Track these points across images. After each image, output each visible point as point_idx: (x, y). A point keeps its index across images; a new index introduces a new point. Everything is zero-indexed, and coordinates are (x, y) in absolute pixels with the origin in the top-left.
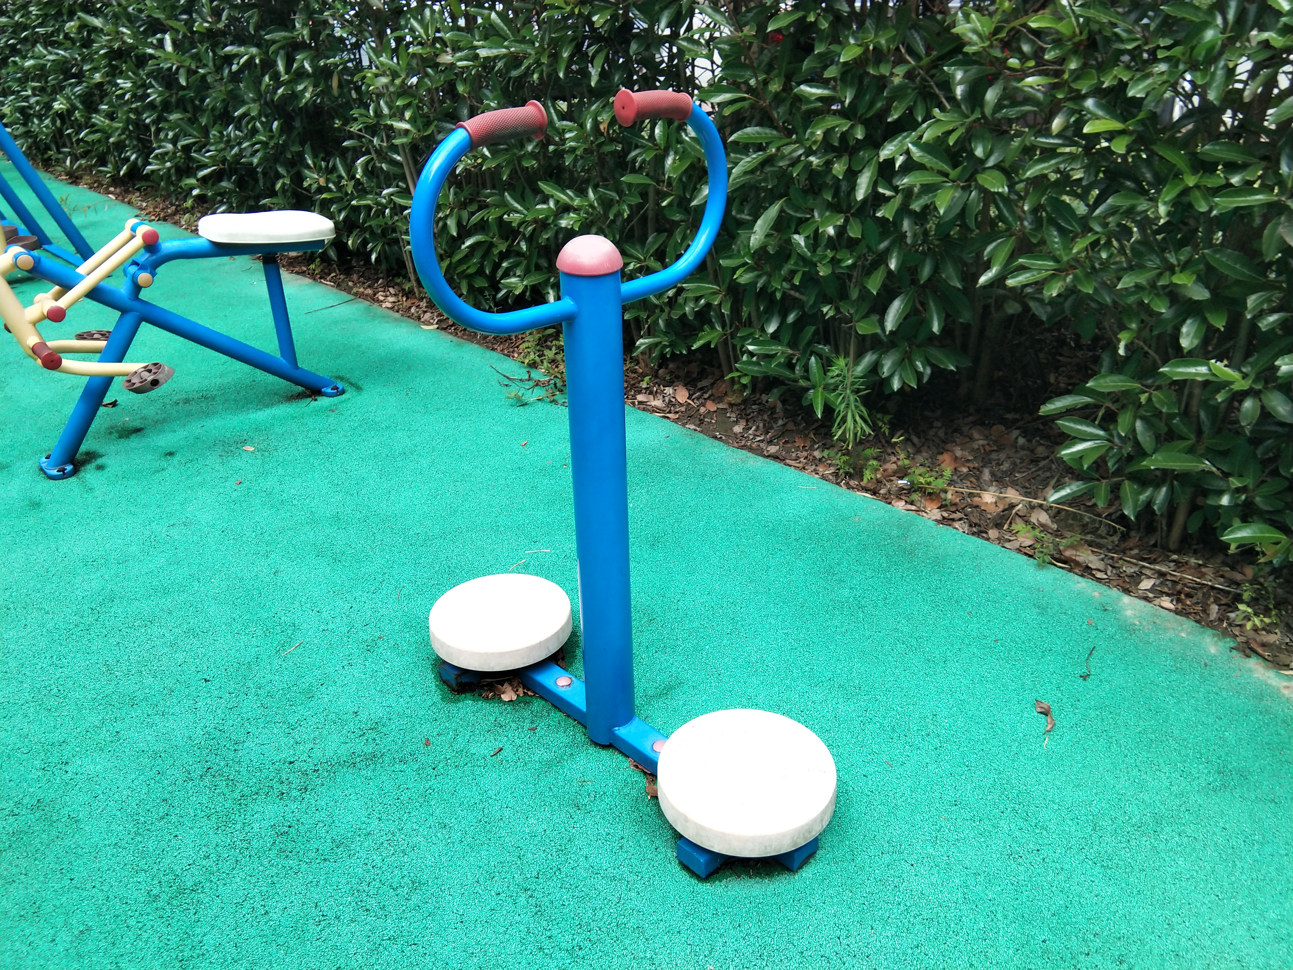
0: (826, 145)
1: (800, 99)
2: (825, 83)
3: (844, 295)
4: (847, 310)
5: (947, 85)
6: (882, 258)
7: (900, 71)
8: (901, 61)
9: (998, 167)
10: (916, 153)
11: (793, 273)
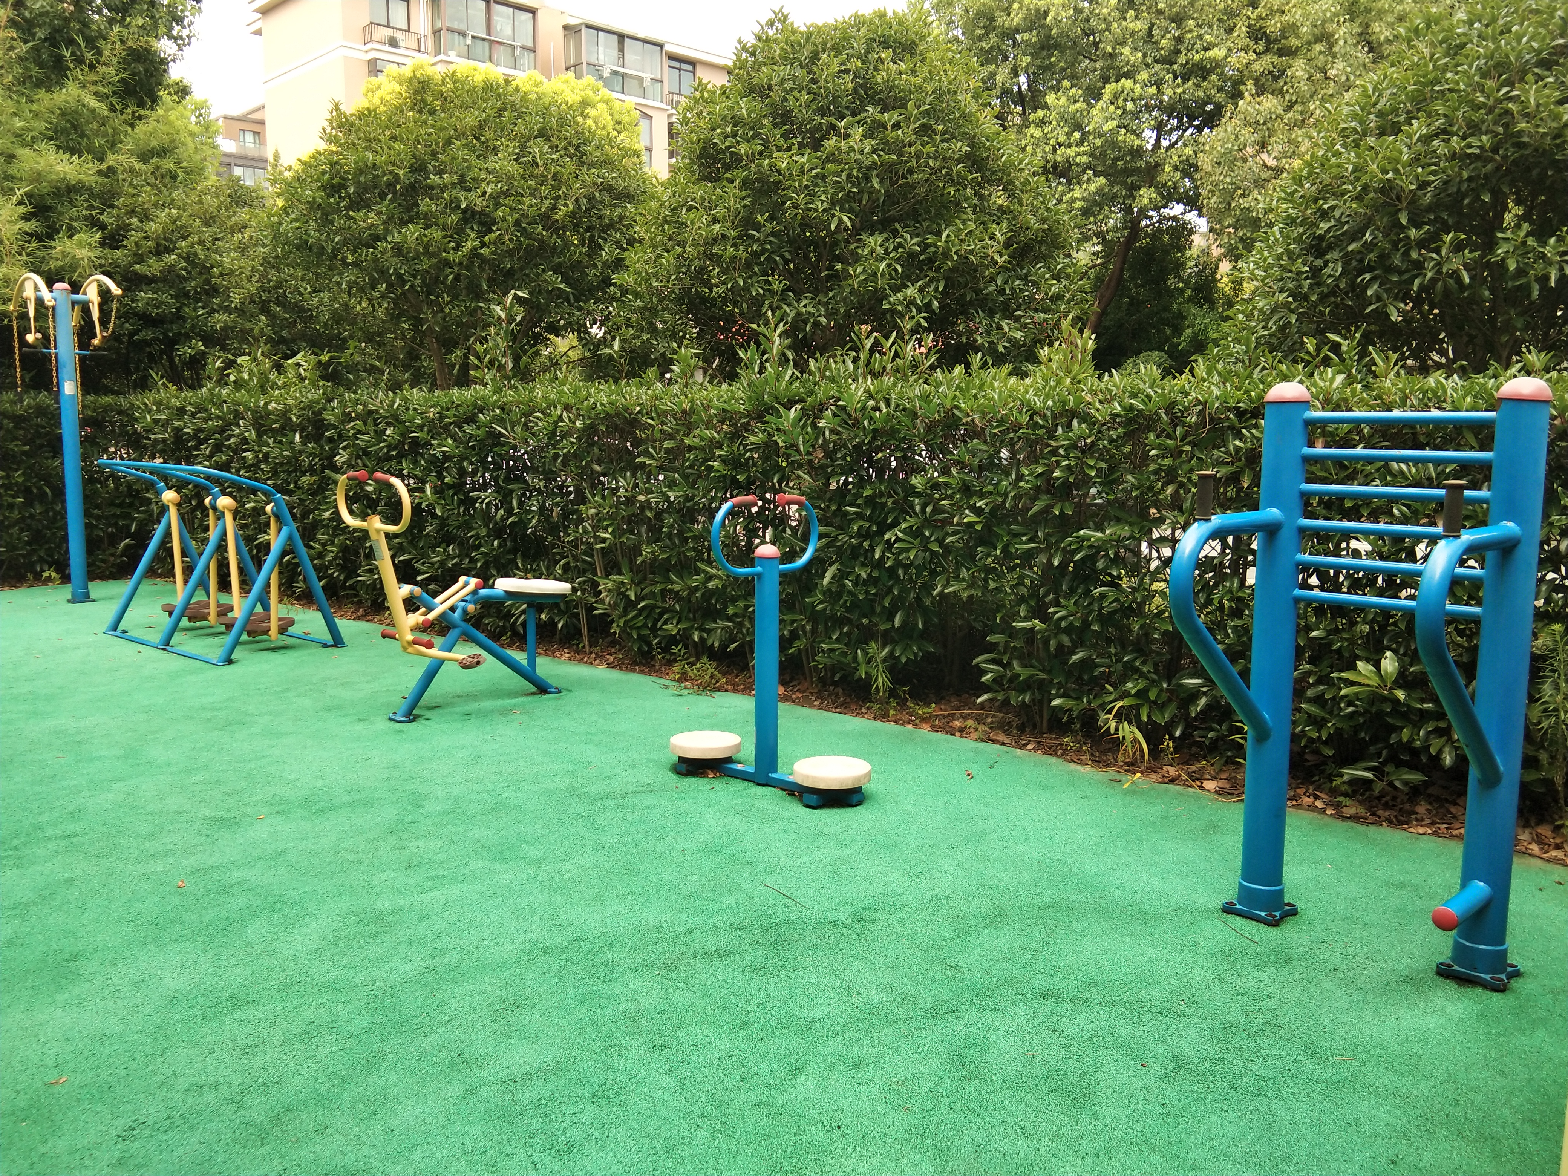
0: (859, 535)
1: (847, 513)
2: (858, 506)
3: (873, 611)
4: (875, 620)
5: (912, 507)
6: (890, 590)
7: (891, 500)
8: (890, 496)
9: (936, 540)
10: (900, 535)
11: (846, 601)
